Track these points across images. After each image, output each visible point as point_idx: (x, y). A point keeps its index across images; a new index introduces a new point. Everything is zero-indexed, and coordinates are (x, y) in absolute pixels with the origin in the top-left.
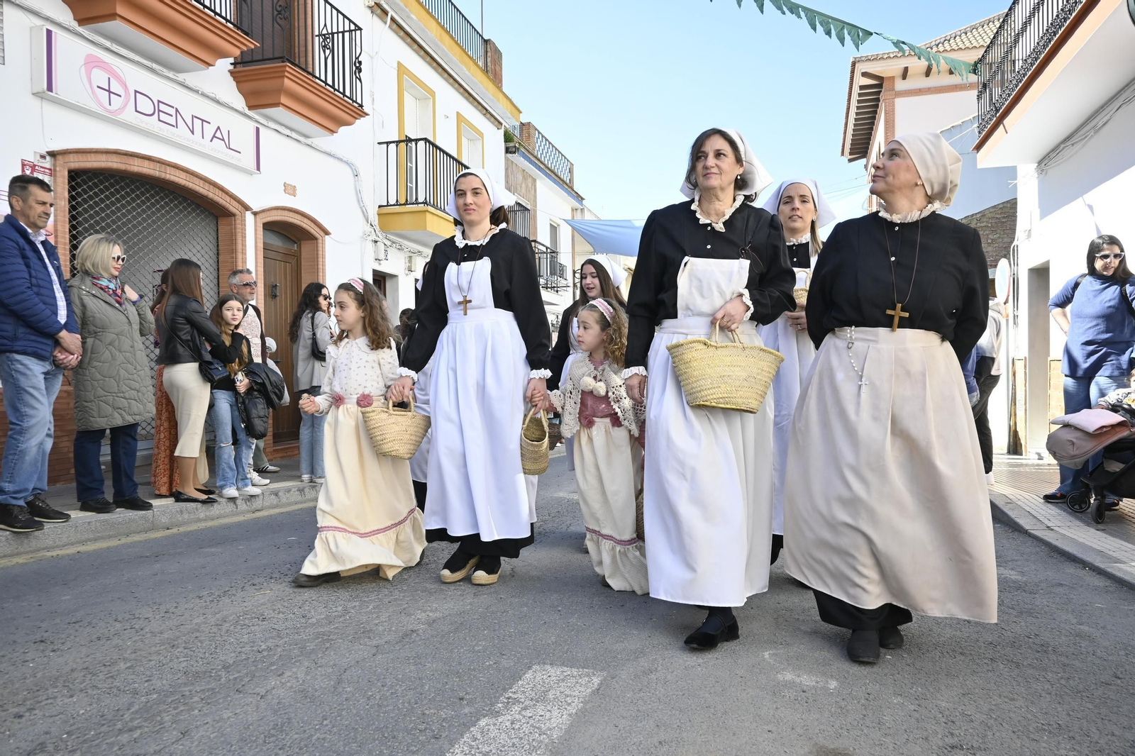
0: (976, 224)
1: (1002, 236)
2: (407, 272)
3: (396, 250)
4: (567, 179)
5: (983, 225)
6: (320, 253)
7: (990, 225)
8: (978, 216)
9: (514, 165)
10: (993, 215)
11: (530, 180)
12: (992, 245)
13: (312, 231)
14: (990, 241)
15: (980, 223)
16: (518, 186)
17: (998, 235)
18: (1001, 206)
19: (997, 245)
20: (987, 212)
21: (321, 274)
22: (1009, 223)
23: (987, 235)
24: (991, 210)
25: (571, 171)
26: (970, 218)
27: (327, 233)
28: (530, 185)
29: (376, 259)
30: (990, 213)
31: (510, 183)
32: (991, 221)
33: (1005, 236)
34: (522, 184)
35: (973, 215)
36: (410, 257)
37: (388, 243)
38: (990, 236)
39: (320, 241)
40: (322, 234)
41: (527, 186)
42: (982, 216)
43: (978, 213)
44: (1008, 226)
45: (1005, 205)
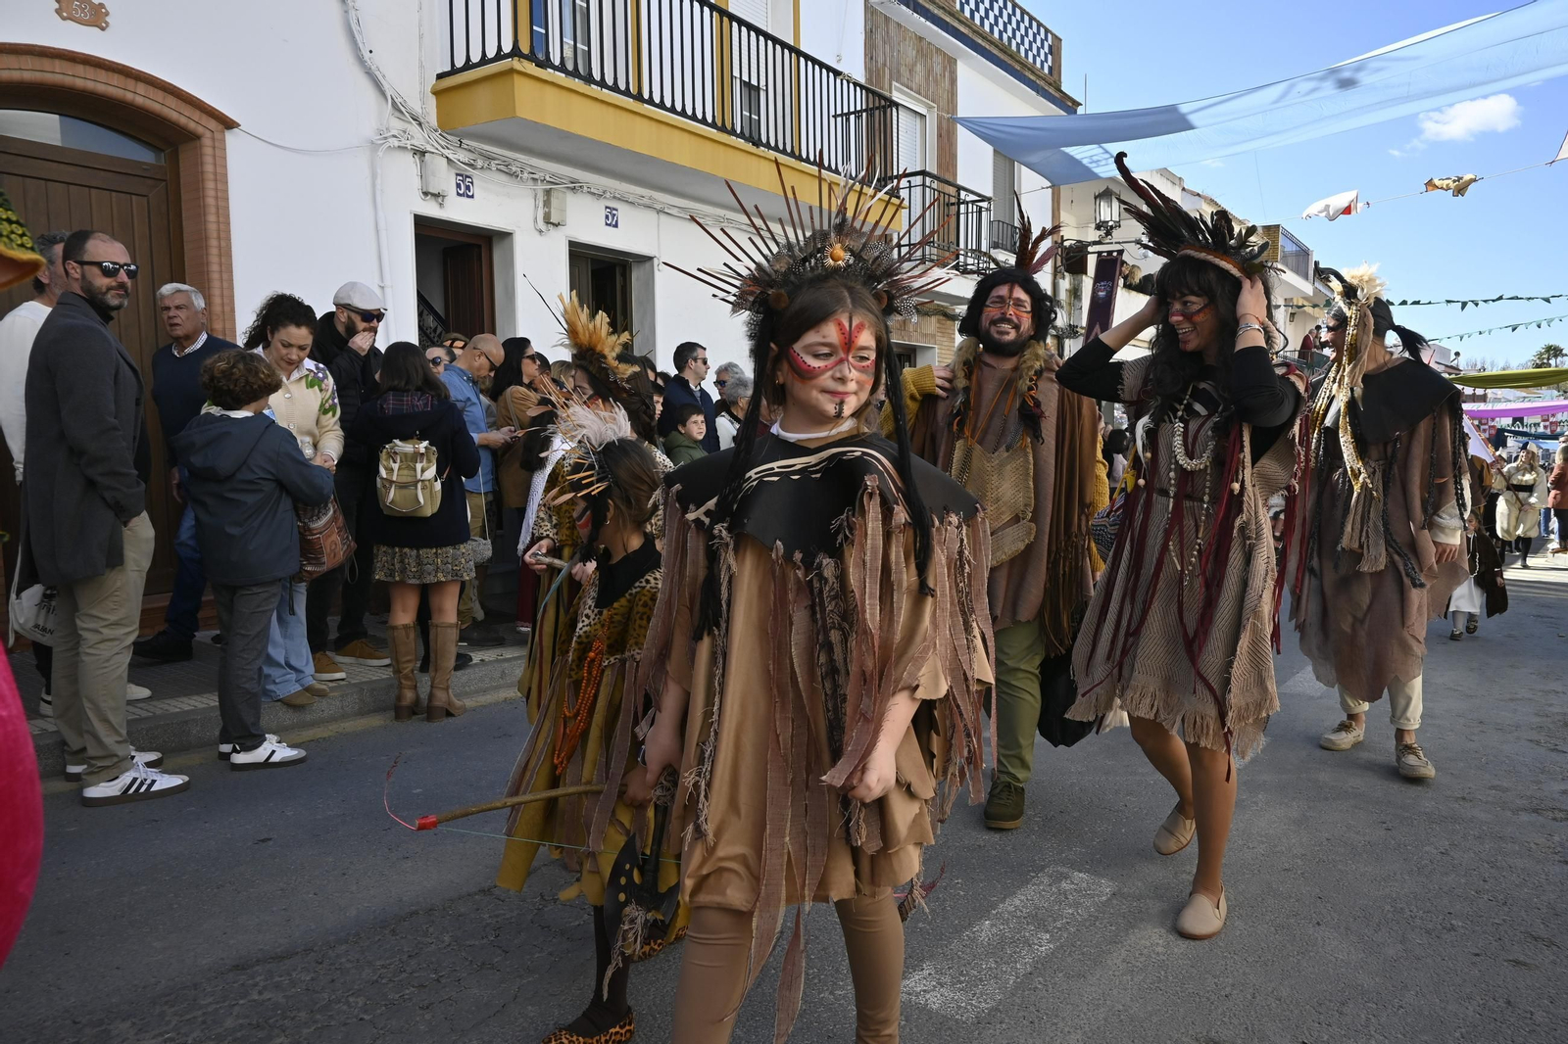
2: (541, 225)
3: (504, 178)
4: (1043, 63)
6: (209, 168)
9: (892, 26)
11: (938, 59)
13: (174, 116)
16: (903, 69)
21: (212, 218)
25: (1055, 50)
27: (229, 124)
28: (938, 69)
29: (426, 194)
31: (880, 60)
34: (914, 64)
36: (548, 193)
37: (462, 156)
39: (207, 141)
40: (213, 124)
41: (929, 72)
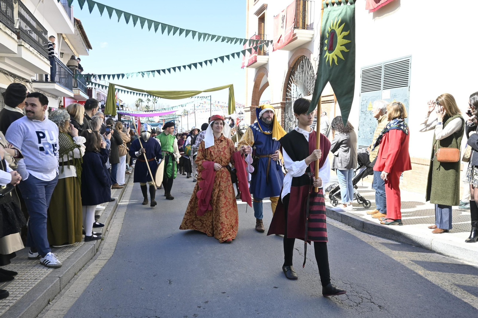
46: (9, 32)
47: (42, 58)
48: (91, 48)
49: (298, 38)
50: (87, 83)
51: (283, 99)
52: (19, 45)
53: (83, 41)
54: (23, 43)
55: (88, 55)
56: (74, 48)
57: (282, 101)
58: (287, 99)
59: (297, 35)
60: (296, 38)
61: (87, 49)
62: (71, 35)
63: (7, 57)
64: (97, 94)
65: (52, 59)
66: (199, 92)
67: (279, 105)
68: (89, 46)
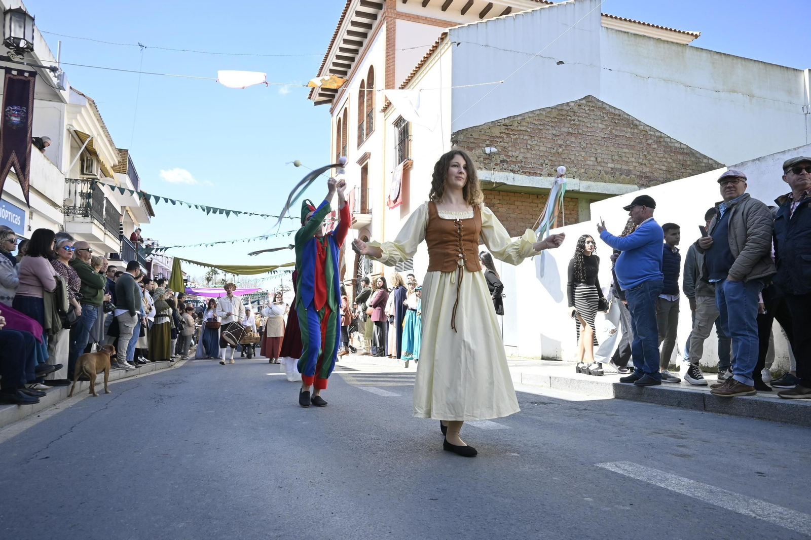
0: (517, 127)
1: (538, 144)
5: (523, 128)
7: (529, 131)
8: (519, 118)
10: (532, 120)
12: (530, 151)
14: (529, 147)
15: (521, 126)
17: (536, 142)
18: (538, 112)
19: (534, 152)
20: (526, 116)
22: (544, 131)
23: (527, 140)
24: (530, 115)
26: (512, 120)
30: (529, 117)
32: (529, 126)
33: (541, 144)
35: (514, 117)
38: (529, 142)
42: (523, 119)
43: (520, 115)
44: (544, 134)
45: (541, 112)
46: (101, 226)
47: (115, 240)
48: (154, 216)
49: (358, 222)
50: (147, 255)
51: (354, 276)
52: (105, 234)
53: (145, 209)
54: (108, 233)
55: (150, 223)
56: (135, 217)
57: (353, 278)
58: (358, 276)
59: (356, 219)
60: (356, 221)
61: (149, 217)
62: (137, 208)
63: (93, 244)
64: (154, 265)
65: (121, 238)
66: (277, 267)
67: (351, 282)
68: (151, 213)
